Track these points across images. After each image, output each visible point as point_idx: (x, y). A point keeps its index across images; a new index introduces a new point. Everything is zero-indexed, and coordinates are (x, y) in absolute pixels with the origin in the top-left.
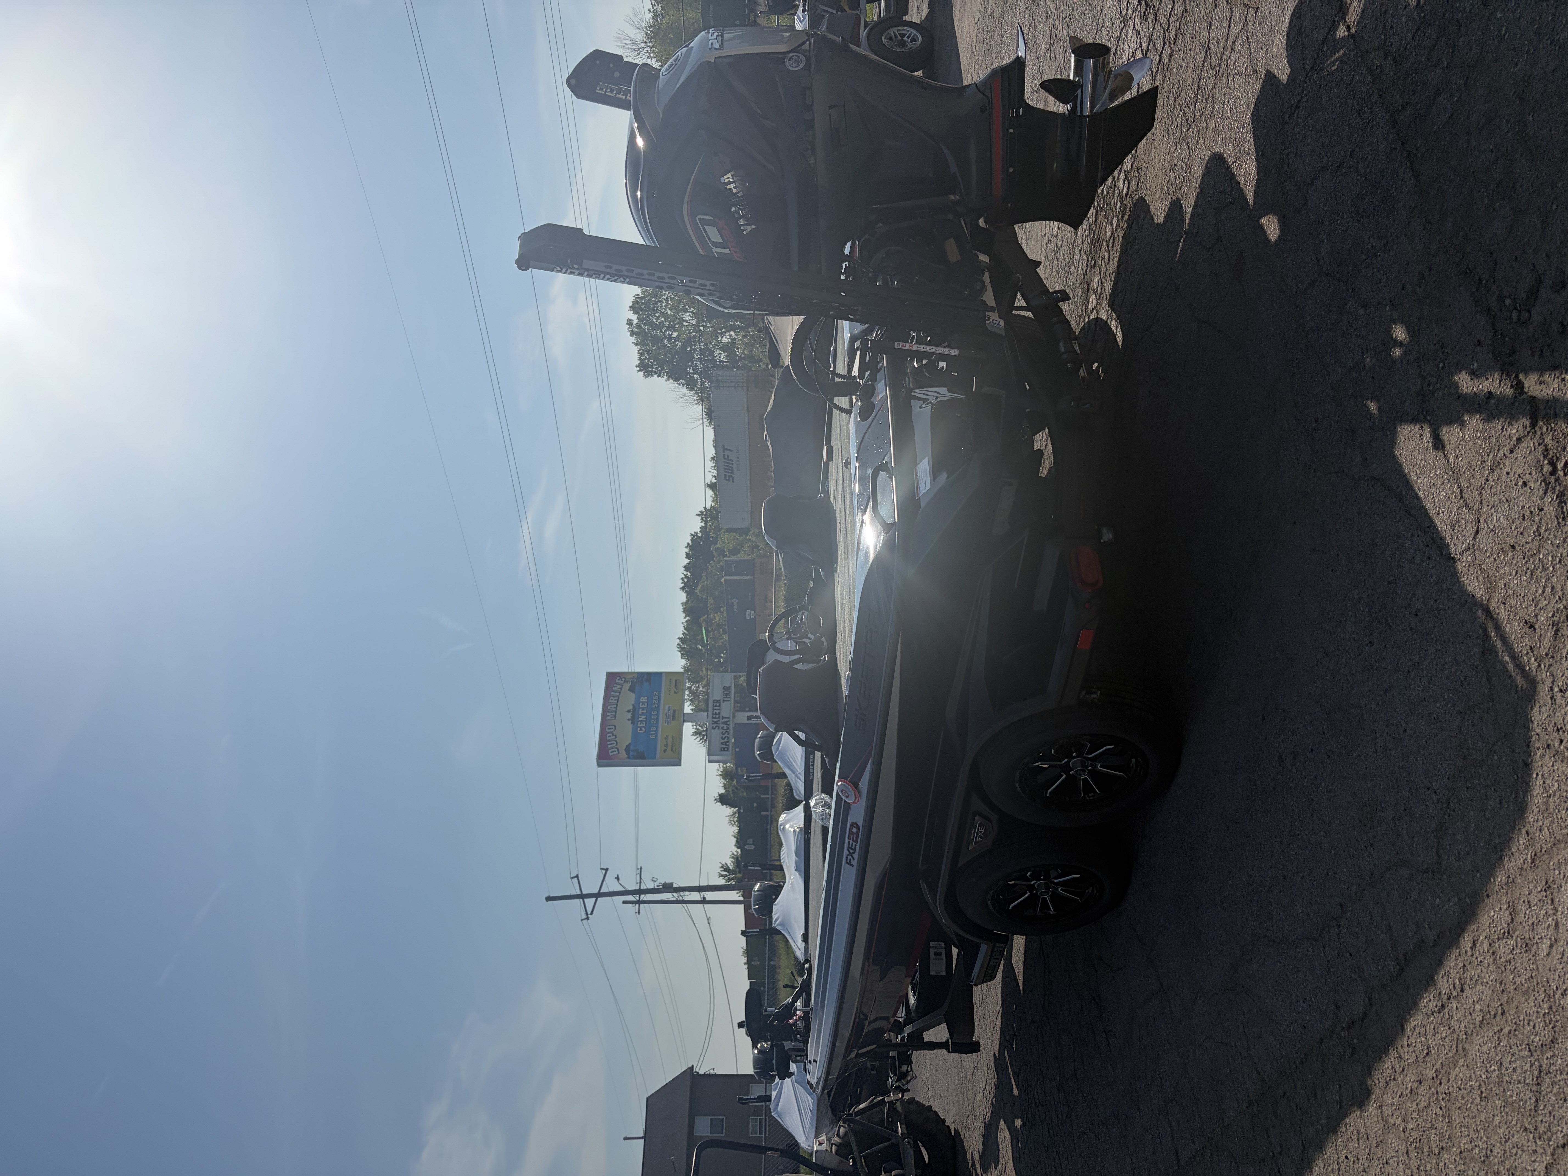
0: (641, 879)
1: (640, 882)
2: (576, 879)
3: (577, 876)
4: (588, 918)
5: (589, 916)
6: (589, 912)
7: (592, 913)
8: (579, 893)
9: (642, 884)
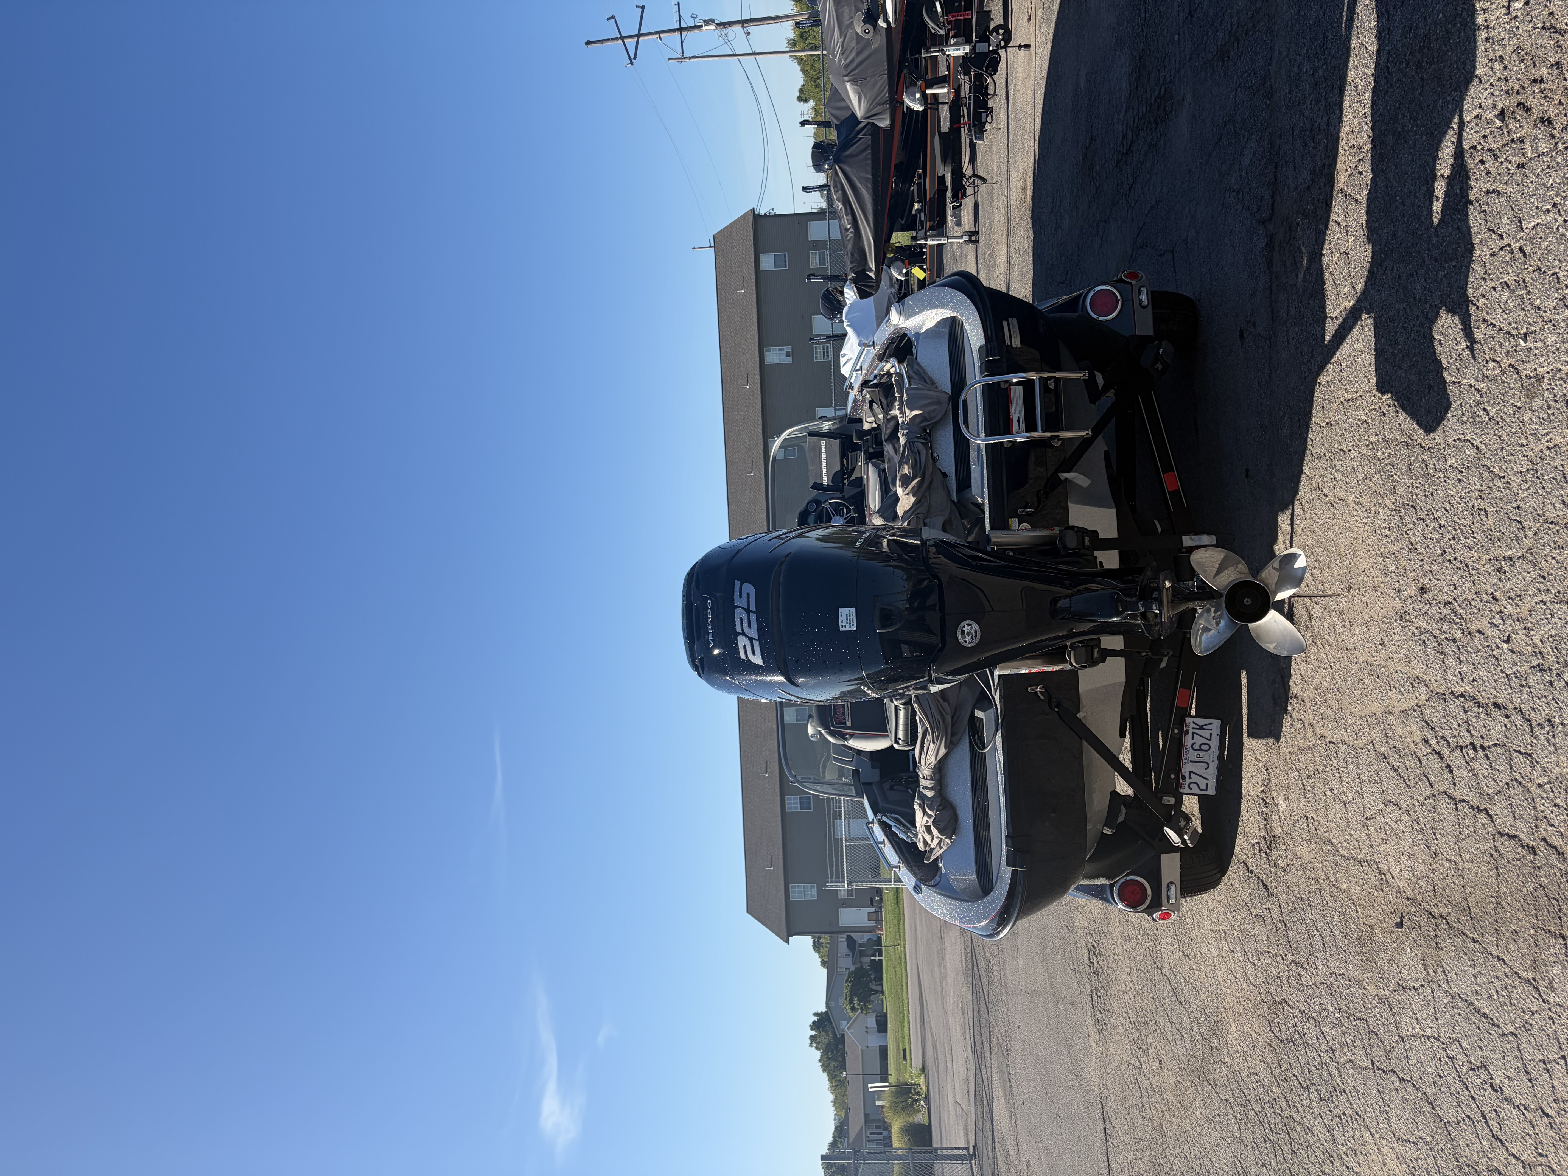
0: (680, 16)
1: (680, 21)
2: (613, 20)
3: (613, 17)
4: (632, 63)
5: (633, 61)
6: (632, 57)
7: (635, 58)
8: (619, 36)
9: (682, 21)
